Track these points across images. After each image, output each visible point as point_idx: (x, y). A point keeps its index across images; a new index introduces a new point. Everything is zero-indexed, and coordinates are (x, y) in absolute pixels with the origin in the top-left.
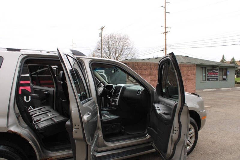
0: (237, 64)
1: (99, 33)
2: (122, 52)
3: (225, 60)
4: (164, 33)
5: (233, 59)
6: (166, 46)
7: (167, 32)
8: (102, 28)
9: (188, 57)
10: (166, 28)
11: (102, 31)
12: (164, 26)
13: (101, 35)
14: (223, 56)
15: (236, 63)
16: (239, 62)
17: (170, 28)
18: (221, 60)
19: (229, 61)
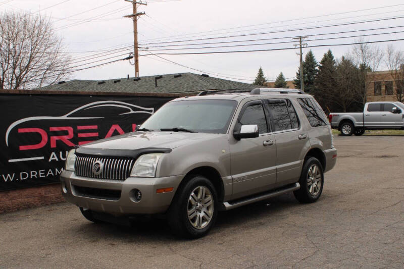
2: (32, 63)
3: (264, 81)
4: (129, 16)
5: (281, 77)
6: (136, 47)
7: (140, 14)
10: (135, 3)
14: (261, 71)
16: (293, 83)
17: (146, 5)
18: (256, 80)
19: (272, 83)
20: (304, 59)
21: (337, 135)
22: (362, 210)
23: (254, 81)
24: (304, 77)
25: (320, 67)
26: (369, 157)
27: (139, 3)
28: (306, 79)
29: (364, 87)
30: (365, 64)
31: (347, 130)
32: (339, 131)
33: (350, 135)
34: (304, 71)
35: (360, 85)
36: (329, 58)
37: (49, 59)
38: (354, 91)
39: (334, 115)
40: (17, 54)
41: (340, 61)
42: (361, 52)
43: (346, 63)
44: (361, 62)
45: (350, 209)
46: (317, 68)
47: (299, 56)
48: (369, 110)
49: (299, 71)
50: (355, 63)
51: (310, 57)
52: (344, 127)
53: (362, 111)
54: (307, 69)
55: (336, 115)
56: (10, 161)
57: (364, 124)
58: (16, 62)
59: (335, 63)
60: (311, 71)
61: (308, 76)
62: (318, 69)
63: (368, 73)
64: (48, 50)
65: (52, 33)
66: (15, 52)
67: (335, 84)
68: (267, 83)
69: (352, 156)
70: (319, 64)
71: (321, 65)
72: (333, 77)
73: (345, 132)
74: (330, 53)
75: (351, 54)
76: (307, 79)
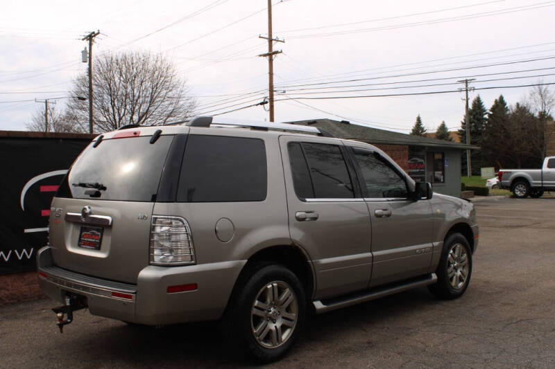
0: (453, 139)
1: (83, 52)
3: (423, 131)
4: (265, 55)
5: (443, 127)
6: (271, 90)
7: (276, 53)
8: (90, 38)
9: (347, 123)
10: (270, 41)
11: (91, 45)
12: (267, 36)
13: (87, 56)
14: (419, 120)
15: (450, 137)
16: (459, 134)
17: (284, 42)
18: (413, 130)
19: (433, 134)
20: (470, 106)
21: (508, 196)
22: (539, 321)
23: (411, 131)
24: (471, 127)
25: (490, 115)
26: (548, 228)
27: (275, 40)
28: (473, 129)
29: (543, 139)
30: (545, 112)
31: (521, 191)
32: (511, 191)
33: (524, 197)
34: (470, 119)
35: (538, 136)
36: (500, 104)
37: (171, 104)
38: (531, 143)
39: (505, 172)
40: (136, 98)
41: (514, 108)
42: (539, 97)
43: (522, 110)
44: (540, 109)
45: (519, 319)
46: (486, 116)
47: (465, 102)
48: (549, 166)
49: (465, 120)
50: (532, 111)
51: (478, 103)
52: (517, 187)
53: (540, 167)
54: (474, 117)
55: (507, 172)
56: (27, 231)
57: (542, 184)
58: (134, 108)
59: (509, 110)
60: (478, 120)
61: (475, 126)
62: (487, 118)
63: (549, 123)
64: (170, 94)
65: (174, 74)
66: (134, 96)
67: (507, 136)
68: (426, 134)
69: (526, 226)
70: (488, 111)
71: (491, 113)
72: (505, 127)
73: (518, 193)
74: (501, 98)
75: (527, 99)
76: (475, 130)
